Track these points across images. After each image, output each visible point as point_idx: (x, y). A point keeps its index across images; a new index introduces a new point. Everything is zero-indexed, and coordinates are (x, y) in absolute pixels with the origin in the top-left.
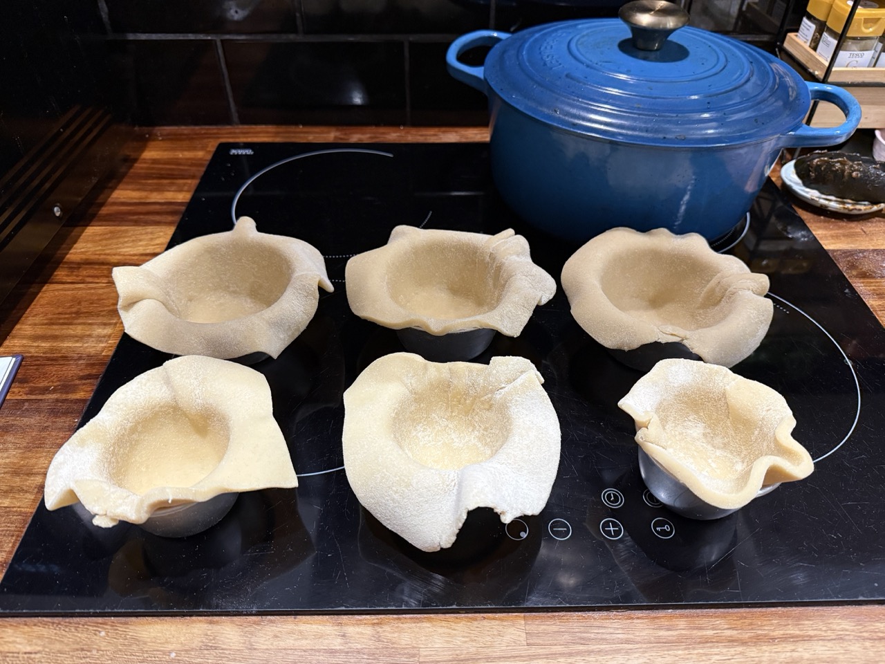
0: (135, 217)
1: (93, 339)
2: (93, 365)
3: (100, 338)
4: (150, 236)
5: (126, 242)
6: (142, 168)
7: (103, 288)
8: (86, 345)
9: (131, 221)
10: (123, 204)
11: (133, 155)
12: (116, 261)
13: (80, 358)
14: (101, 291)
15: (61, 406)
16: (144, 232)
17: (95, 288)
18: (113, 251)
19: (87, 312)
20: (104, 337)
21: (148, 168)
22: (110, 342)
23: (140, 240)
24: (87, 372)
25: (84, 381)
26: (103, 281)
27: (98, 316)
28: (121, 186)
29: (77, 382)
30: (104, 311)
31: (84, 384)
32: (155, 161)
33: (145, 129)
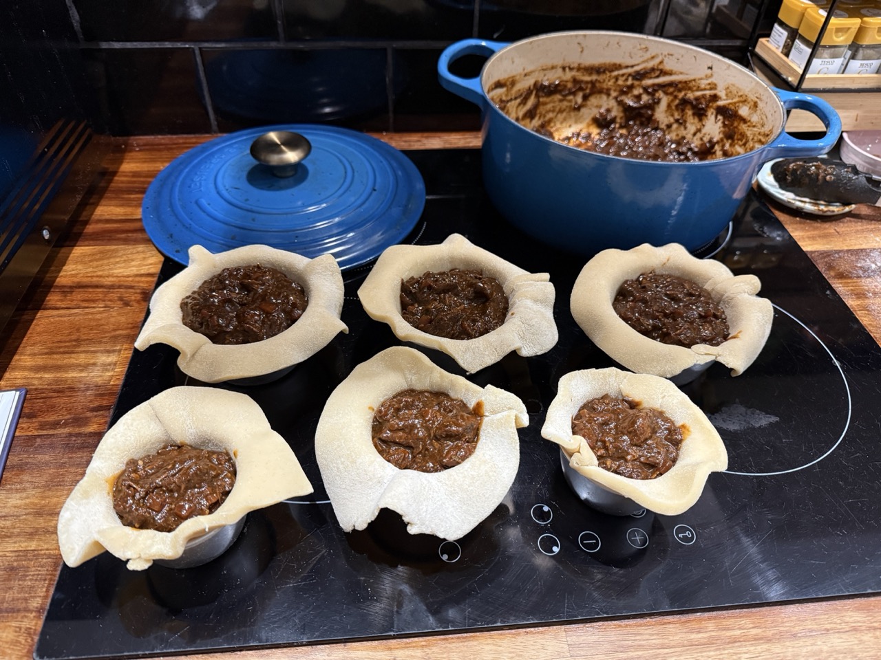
0: (123, 236)
1: (98, 368)
2: (102, 395)
3: (105, 367)
4: (142, 255)
5: (117, 263)
6: (122, 182)
7: (100, 313)
8: (92, 374)
9: (119, 239)
10: (108, 221)
11: (111, 168)
12: (109, 283)
13: (88, 389)
14: (98, 316)
15: (75, 440)
16: (135, 251)
17: (92, 313)
18: (106, 273)
19: (88, 339)
20: (110, 365)
21: (129, 182)
22: (116, 370)
23: (133, 260)
24: (96, 404)
25: (95, 413)
26: (100, 306)
27: (100, 342)
28: (103, 202)
29: (88, 414)
30: (106, 337)
31: (96, 416)
32: (136, 174)
33: (121, 139)
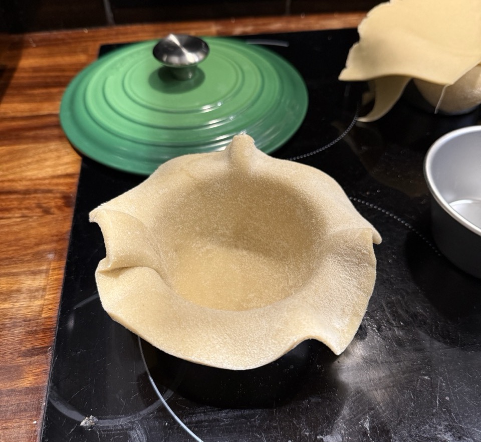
0: (32, 133)
1: (24, 295)
2: (34, 333)
3: (33, 293)
4: (55, 154)
5: (29, 164)
6: (23, 78)
7: (17, 224)
8: (17, 305)
9: (28, 138)
10: (13, 119)
11: (9, 64)
12: (23, 188)
13: (15, 325)
14: (15, 228)
15: (7, 401)
16: (47, 149)
17: (8, 225)
18: (17, 176)
19: (7, 258)
20: (37, 290)
22: (46, 297)
23: (46, 160)
24: (27, 346)
25: (29, 360)
26: (17, 215)
27: (23, 262)
28: (5, 99)
29: (21, 361)
30: (28, 254)
31: (30, 364)
